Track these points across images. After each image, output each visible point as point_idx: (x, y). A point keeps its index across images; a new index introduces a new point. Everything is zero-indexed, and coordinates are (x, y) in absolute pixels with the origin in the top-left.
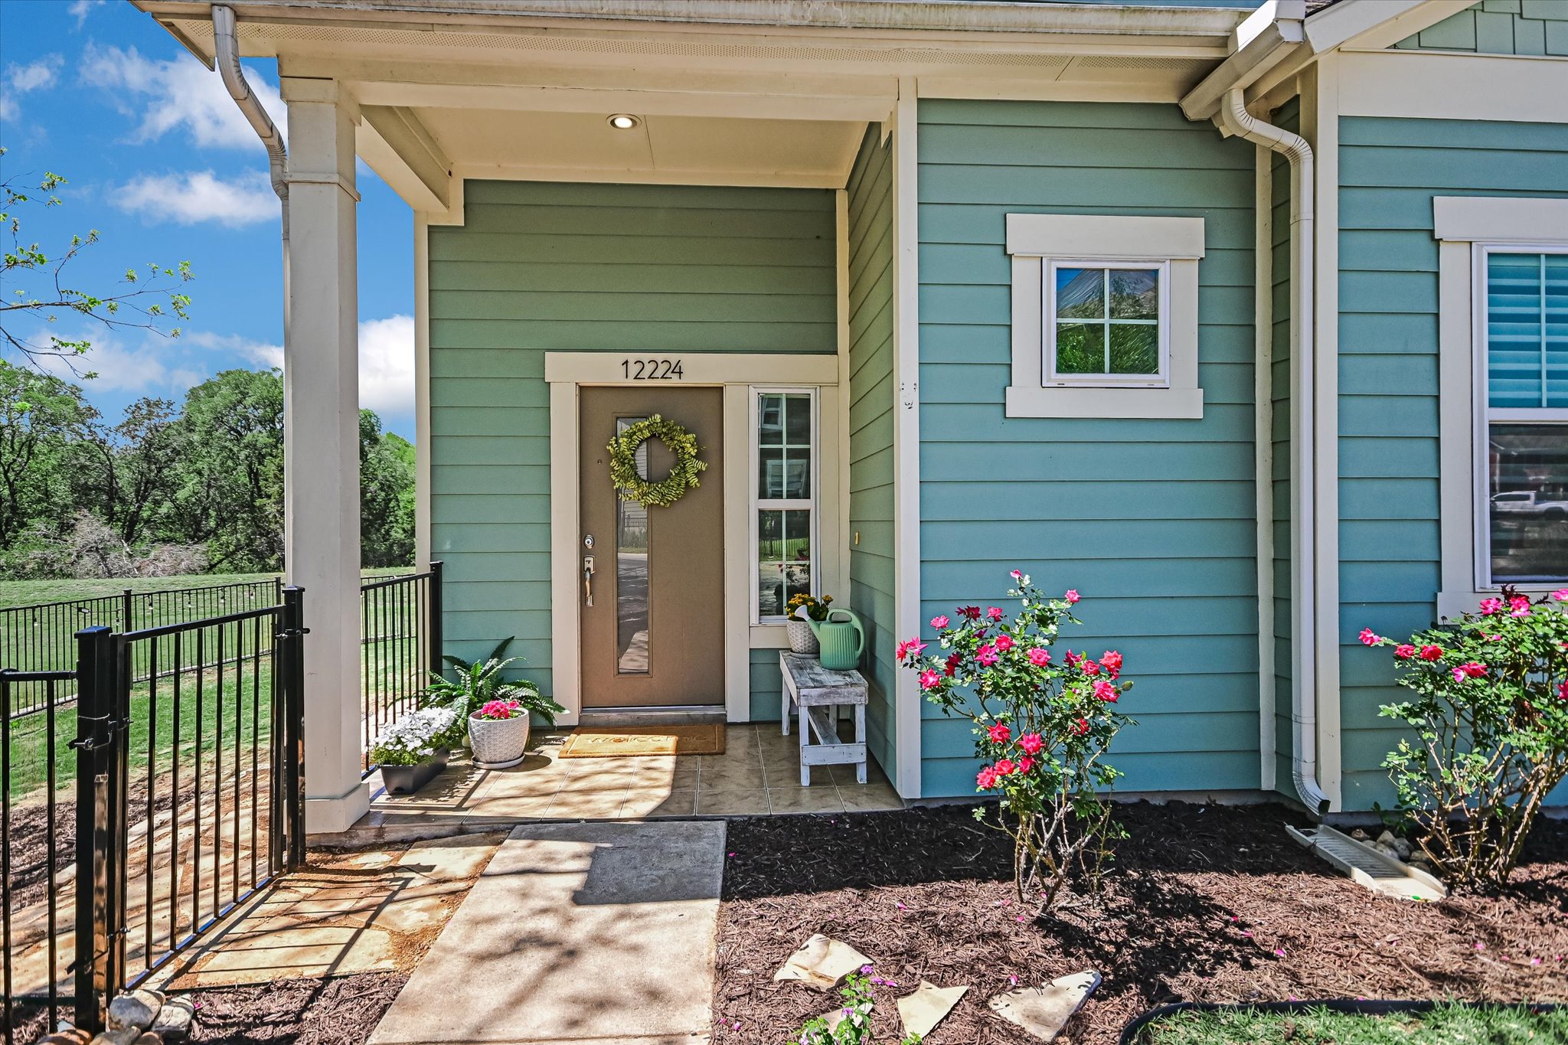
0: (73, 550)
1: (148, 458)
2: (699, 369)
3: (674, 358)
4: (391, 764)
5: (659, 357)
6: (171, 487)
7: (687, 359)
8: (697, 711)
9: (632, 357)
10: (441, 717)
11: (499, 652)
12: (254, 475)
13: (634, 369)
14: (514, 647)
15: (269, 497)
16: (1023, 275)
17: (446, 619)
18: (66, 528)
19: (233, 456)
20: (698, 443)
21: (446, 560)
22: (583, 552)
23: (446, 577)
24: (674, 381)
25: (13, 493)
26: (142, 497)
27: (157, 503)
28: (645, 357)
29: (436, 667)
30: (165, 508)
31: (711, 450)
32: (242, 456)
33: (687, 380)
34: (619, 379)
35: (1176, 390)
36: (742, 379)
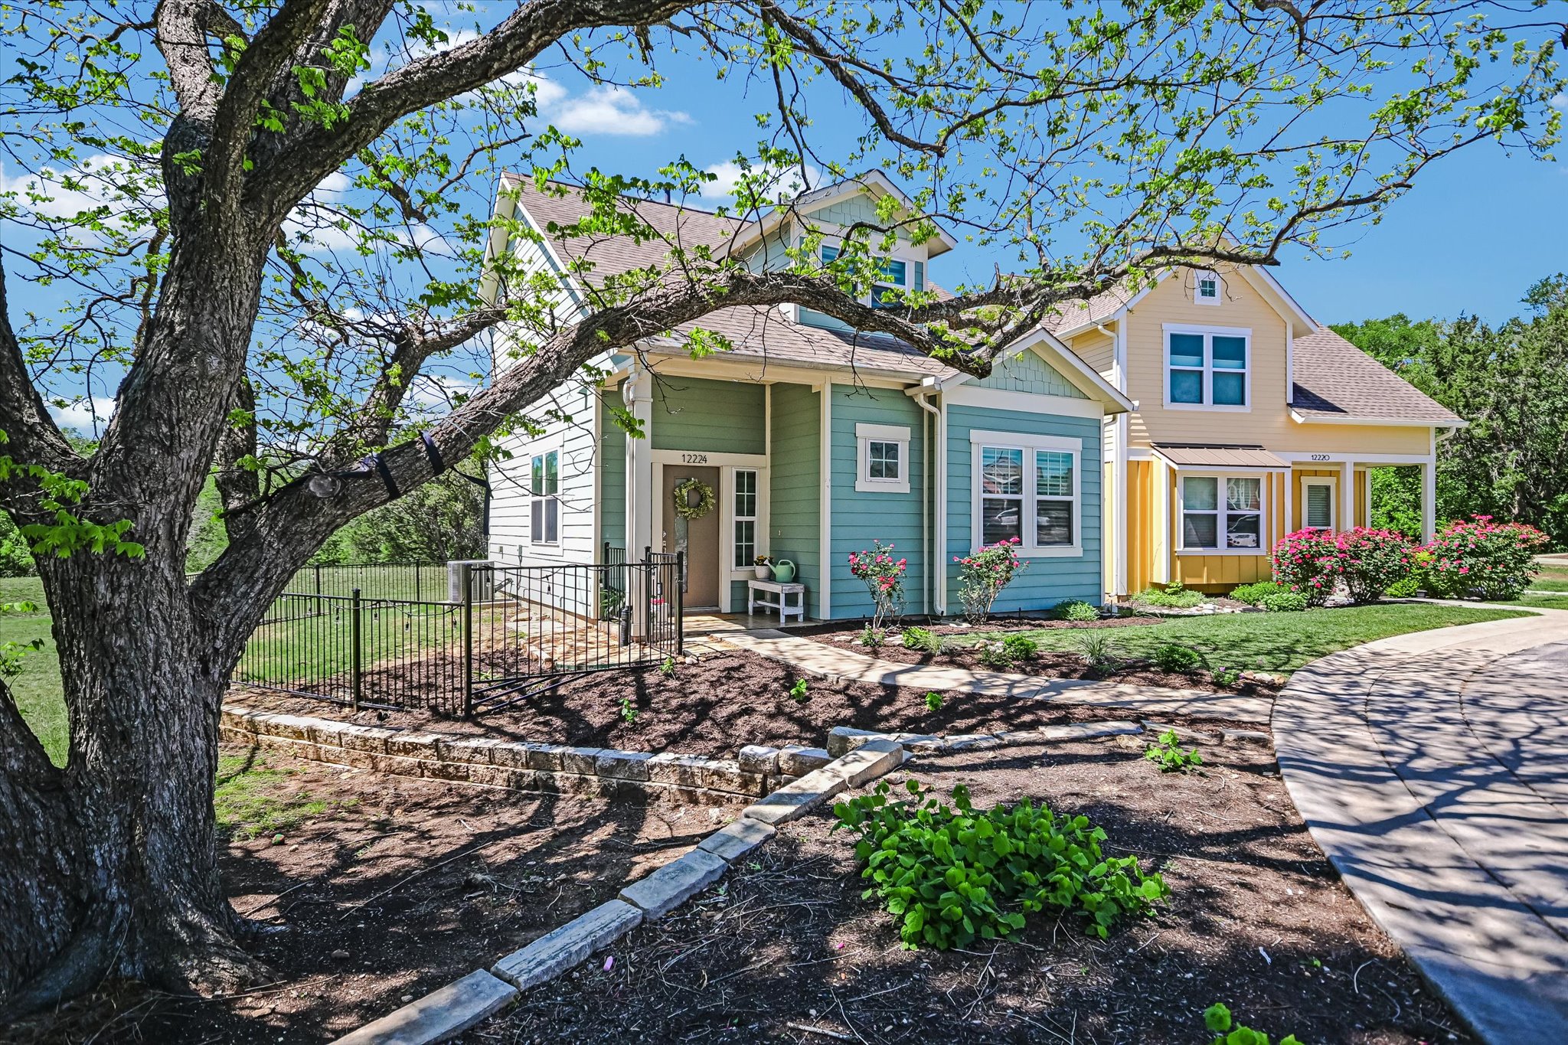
2: (713, 459)
3: (703, 454)
5: (697, 453)
7: (708, 455)
8: (708, 609)
9: (686, 453)
13: (687, 458)
16: (861, 443)
20: (711, 491)
22: (663, 538)
24: (703, 464)
28: (692, 453)
31: (715, 494)
33: (707, 463)
34: (681, 463)
35: (901, 484)
36: (729, 464)
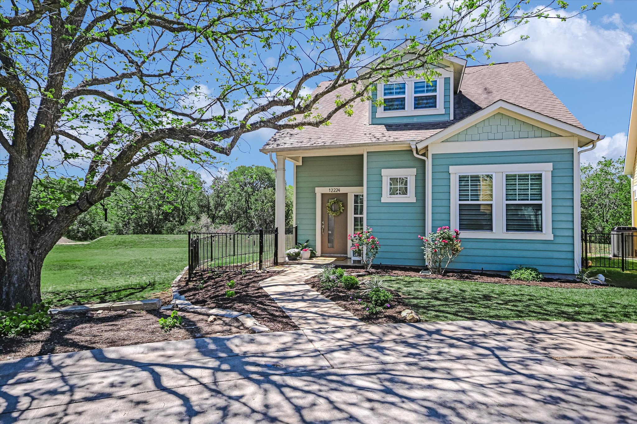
0: (200, 226)
1: (218, 197)
2: (343, 190)
3: (338, 188)
4: (289, 256)
5: (336, 188)
6: (223, 206)
7: (341, 188)
8: (342, 255)
9: (331, 188)
10: (297, 250)
11: (307, 242)
12: (247, 201)
13: (331, 190)
14: (310, 241)
15: (252, 209)
17: (298, 236)
18: (198, 218)
19: (241, 195)
20: (342, 204)
21: (298, 225)
22: (322, 224)
23: (298, 228)
24: (338, 192)
25: (183, 207)
26: (216, 208)
27: (220, 211)
28: (333, 188)
29: (296, 244)
30: (222, 213)
31: (345, 205)
32: (244, 195)
33: (341, 192)
34: (329, 192)
35: (411, 197)
36: (351, 191)
